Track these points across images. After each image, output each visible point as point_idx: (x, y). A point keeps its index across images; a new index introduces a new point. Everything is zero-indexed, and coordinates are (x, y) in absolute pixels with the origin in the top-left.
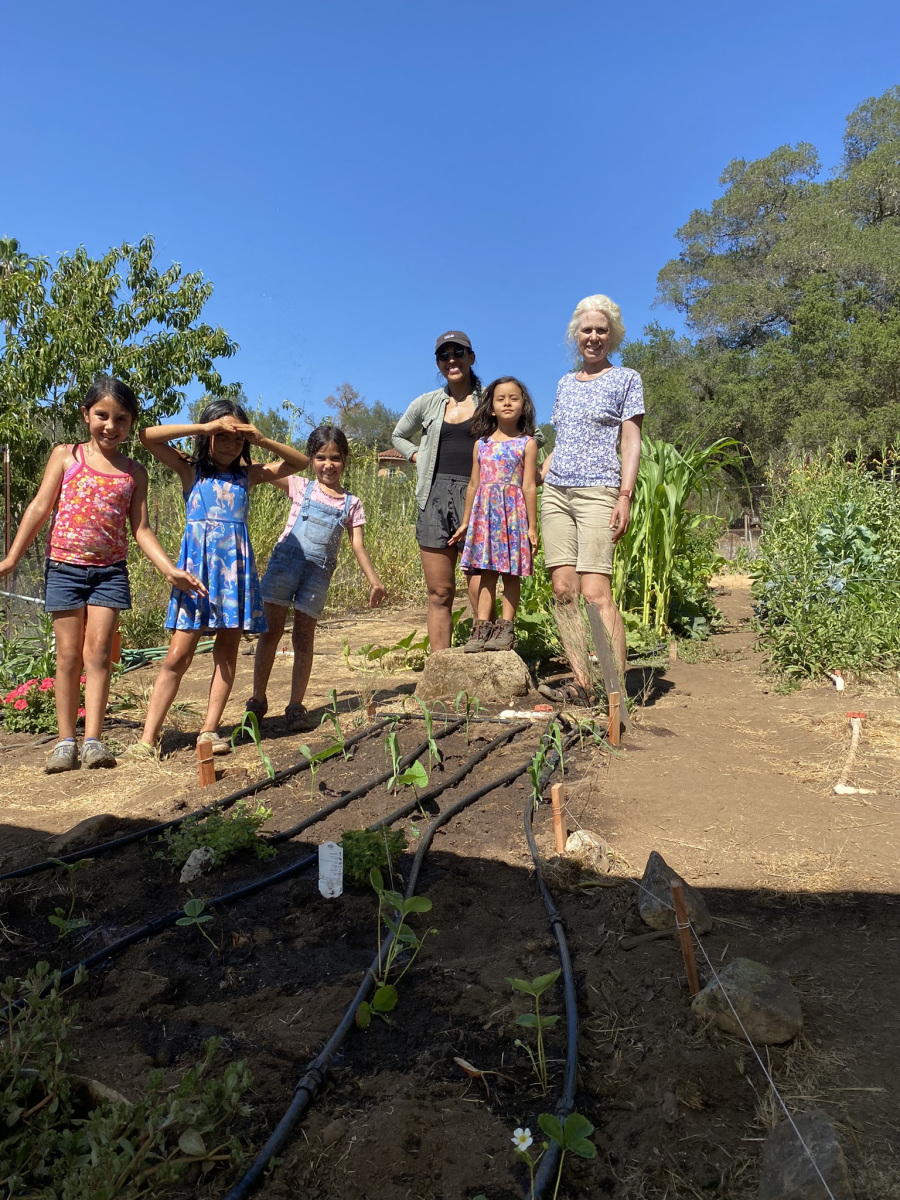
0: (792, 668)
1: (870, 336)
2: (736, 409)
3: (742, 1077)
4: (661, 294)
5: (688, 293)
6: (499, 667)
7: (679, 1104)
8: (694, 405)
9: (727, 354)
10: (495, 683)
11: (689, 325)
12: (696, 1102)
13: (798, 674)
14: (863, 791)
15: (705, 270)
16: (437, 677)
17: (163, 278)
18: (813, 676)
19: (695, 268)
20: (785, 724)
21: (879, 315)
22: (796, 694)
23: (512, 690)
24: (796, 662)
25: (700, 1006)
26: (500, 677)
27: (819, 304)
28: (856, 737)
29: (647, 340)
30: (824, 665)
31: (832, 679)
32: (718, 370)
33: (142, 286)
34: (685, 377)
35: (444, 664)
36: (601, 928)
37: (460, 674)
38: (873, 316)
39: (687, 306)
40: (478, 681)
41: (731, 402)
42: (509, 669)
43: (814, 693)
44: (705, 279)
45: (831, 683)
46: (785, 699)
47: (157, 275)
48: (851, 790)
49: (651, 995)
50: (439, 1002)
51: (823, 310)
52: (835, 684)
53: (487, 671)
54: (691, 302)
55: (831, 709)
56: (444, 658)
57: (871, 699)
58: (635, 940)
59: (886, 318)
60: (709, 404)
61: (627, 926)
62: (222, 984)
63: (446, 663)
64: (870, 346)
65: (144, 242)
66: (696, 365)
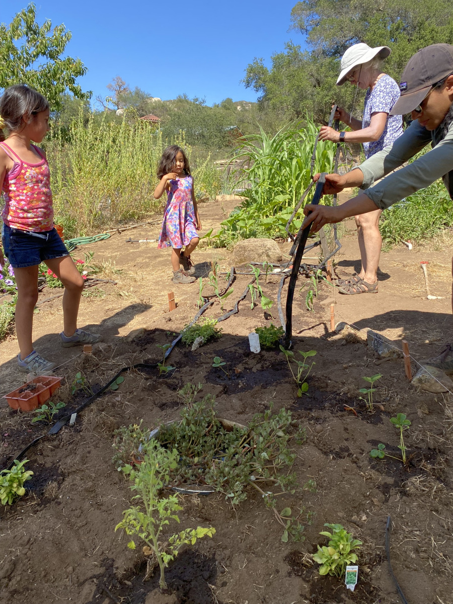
0: (387, 240)
1: (403, 50)
2: (333, 92)
3: (438, 403)
4: (292, 23)
5: (307, 22)
6: (269, 249)
7: (423, 412)
8: (310, 89)
9: (328, 60)
10: (268, 256)
11: (307, 41)
12: (427, 411)
13: (390, 243)
14: (439, 298)
15: (317, 8)
16: (241, 254)
17: (42, 29)
18: (397, 243)
19: (312, 7)
20: (391, 267)
21: (408, 37)
22: (391, 252)
23: (276, 259)
24: (389, 237)
25: (415, 382)
26: (270, 253)
27: (378, 32)
28: (426, 273)
29: (286, 52)
30: (402, 237)
31: (406, 244)
32: (323, 69)
33: (31, 34)
34: (306, 74)
35: (244, 248)
36: (365, 358)
37: (251, 252)
38: (405, 38)
39: (307, 31)
40: (260, 256)
41: (329, 88)
42: (274, 249)
43: (399, 251)
44: (317, 14)
45: (405, 246)
46: (387, 254)
47: (38, 27)
48: (434, 298)
49: (396, 380)
50: (322, 388)
51: (379, 35)
52: (408, 246)
53: (264, 251)
54: (309, 28)
55: (409, 259)
56: (243, 245)
57: (425, 253)
58: (380, 362)
59: (411, 40)
60: (318, 89)
61: (376, 357)
62: (240, 386)
63: (245, 247)
64: (402, 56)
65: (29, 8)
66: (312, 67)
